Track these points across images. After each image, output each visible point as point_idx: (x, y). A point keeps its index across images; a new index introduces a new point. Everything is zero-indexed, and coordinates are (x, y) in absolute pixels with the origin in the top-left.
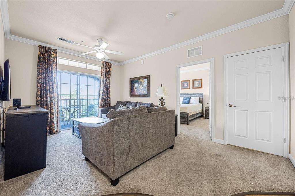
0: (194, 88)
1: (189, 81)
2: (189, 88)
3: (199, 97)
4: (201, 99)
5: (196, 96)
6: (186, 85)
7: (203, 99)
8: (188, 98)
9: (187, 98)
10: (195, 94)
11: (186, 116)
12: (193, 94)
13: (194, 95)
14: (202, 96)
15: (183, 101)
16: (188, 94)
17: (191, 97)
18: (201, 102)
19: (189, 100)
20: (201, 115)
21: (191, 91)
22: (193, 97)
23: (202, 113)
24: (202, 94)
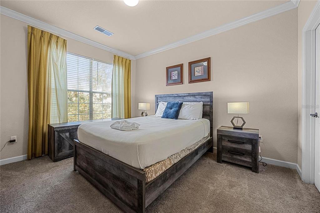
0: (191, 81)
1: (181, 66)
2: (182, 82)
3: (202, 103)
4: (208, 108)
5: (195, 99)
6: (175, 75)
7: (211, 107)
8: (175, 106)
9: (174, 104)
10: (194, 95)
11: (135, 184)
12: (190, 95)
13: (192, 98)
14: (209, 100)
15: (165, 112)
16: (179, 96)
17: (184, 103)
18: (208, 114)
19: (177, 109)
20: (205, 150)
21: (186, 88)
22: (187, 103)
23: (210, 143)
24: (210, 95)
